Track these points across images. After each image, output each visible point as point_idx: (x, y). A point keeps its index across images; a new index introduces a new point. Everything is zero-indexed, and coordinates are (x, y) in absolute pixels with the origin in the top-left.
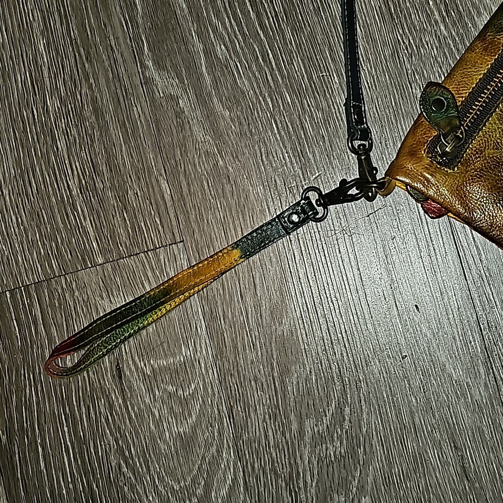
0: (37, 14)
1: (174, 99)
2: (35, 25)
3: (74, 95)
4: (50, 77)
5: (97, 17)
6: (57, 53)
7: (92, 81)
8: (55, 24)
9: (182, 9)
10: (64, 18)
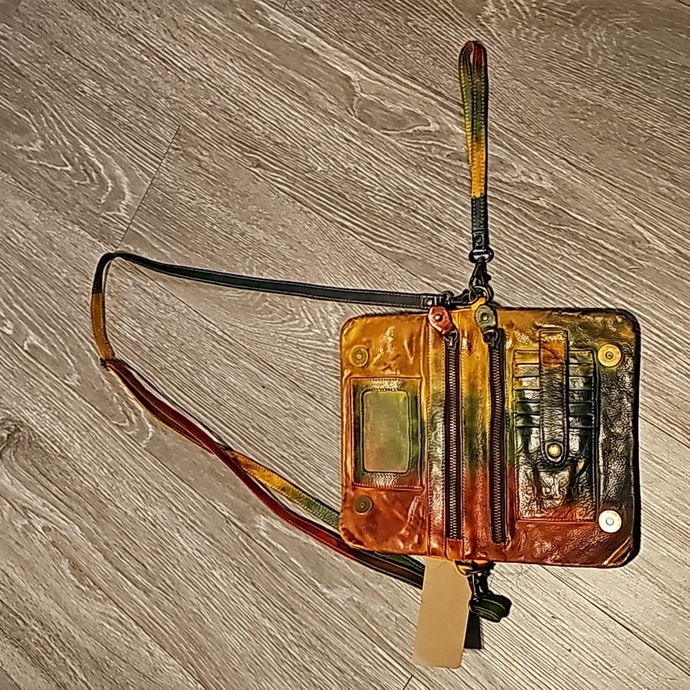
0: (253, 608)
1: (351, 599)
2: (256, 615)
3: (301, 637)
4: (283, 637)
5: (283, 587)
6: (277, 621)
7: (304, 623)
8: (265, 606)
9: (320, 550)
10: (267, 600)
